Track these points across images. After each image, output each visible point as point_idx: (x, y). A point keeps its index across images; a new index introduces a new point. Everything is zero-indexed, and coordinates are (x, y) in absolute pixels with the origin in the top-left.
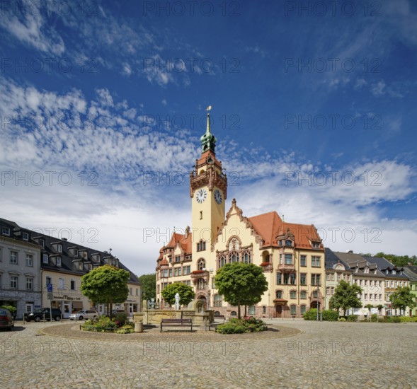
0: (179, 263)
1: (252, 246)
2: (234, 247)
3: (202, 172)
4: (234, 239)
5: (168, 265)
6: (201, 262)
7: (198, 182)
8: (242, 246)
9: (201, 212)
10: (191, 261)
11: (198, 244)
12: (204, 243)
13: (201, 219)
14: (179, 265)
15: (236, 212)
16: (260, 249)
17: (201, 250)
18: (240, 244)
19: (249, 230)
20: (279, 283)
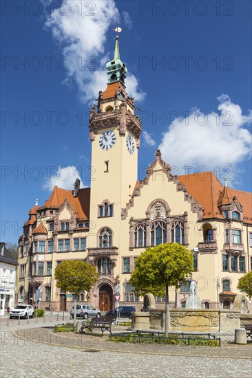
0: (67, 232)
1: (185, 215)
2: (158, 215)
3: (110, 109)
4: (159, 204)
5: (47, 234)
6: (106, 234)
7: (104, 121)
8: (171, 214)
9: (107, 163)
10: (88, 230)
11: (101, 207)
12: (111, 206)
13: (107, 171)
14: (66, 236)
15: (161, 168)
16: (199, 221)
17: (106, 216)
18: (168, 212)
19: (182, 194)
20: (226, 268)
